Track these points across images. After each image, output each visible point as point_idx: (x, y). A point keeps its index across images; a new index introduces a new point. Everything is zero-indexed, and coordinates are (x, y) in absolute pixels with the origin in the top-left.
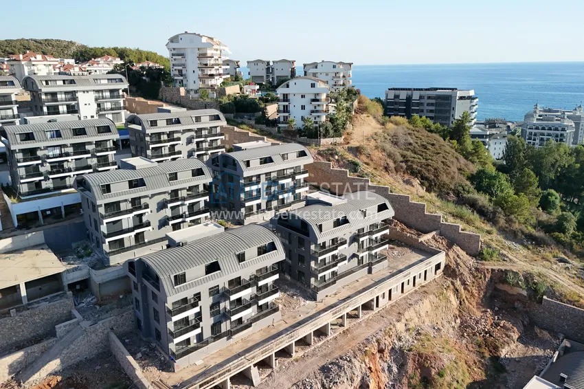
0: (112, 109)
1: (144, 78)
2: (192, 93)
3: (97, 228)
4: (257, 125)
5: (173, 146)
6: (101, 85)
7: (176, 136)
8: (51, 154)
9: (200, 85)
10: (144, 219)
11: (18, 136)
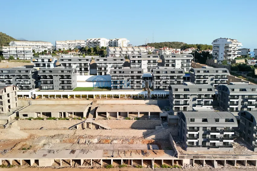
0: (186, 66)
1: (201, 56)
2: (220, 62)
3: (172, 102)
4: (248, 77)
5: (205, 81)
6: (184, 58)
7: (207, 77)
8: (164, 78)
9: (224, 59)
10: (188, 103)
11: (156, 72)
